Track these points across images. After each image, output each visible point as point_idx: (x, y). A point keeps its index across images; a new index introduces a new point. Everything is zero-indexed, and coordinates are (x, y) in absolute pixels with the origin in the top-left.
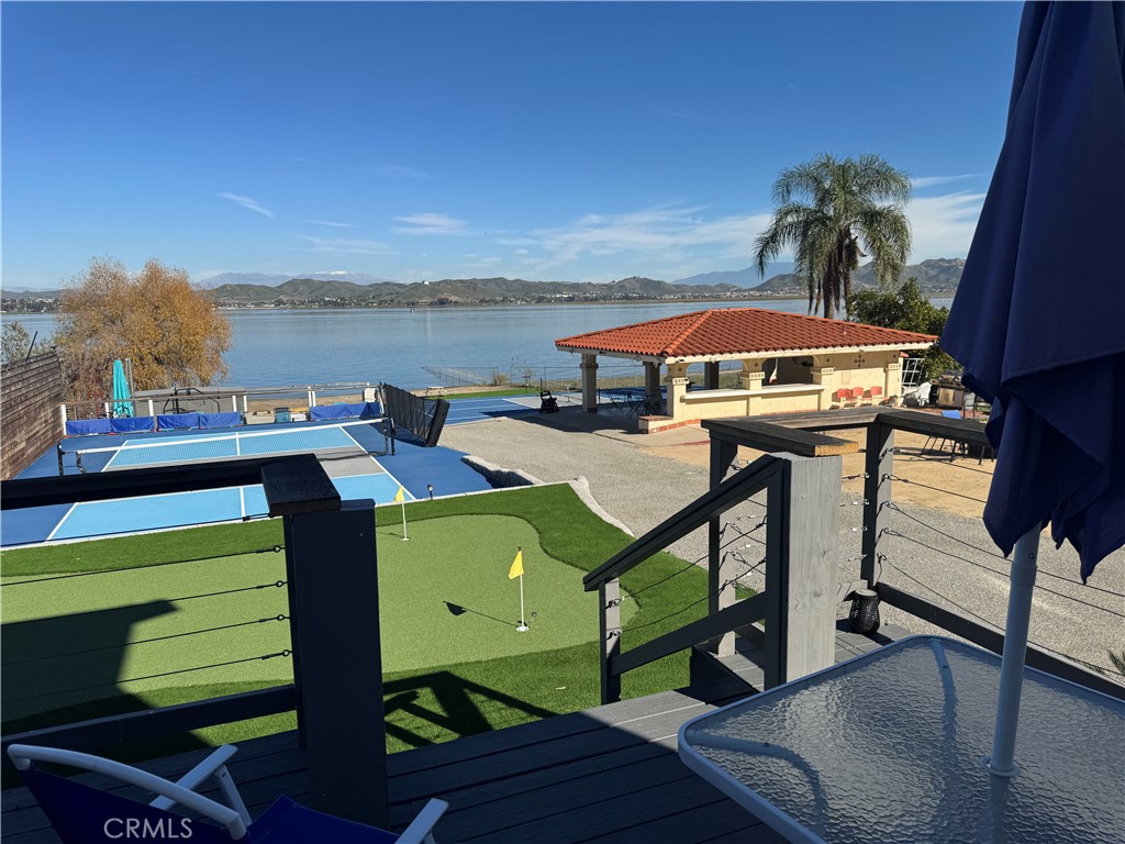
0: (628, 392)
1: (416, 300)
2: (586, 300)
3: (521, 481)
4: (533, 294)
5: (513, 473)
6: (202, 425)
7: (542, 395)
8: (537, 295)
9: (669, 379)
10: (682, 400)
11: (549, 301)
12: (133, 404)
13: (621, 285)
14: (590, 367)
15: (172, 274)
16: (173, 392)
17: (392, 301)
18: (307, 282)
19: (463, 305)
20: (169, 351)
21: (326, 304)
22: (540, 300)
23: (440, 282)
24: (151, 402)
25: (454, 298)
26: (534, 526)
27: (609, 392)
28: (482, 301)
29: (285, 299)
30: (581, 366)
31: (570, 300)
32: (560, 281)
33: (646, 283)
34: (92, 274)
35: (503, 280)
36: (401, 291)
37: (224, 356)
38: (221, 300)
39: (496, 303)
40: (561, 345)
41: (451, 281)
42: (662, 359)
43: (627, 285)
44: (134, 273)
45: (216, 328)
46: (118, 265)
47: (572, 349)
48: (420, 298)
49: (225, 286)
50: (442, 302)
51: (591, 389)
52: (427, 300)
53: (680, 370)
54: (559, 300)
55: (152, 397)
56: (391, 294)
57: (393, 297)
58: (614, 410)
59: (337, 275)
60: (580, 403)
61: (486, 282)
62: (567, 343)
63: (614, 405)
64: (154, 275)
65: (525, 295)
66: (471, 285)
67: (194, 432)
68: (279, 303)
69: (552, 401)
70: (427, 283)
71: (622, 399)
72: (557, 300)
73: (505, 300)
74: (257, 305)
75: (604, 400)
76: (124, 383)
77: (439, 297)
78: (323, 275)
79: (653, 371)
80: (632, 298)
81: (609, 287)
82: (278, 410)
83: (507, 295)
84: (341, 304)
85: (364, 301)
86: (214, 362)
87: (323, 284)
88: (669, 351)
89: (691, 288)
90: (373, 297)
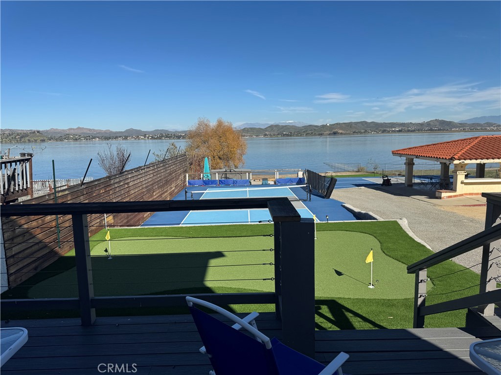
0: (431, 178)
1: (323, 132)
2: (409, 131)
3: (371, 218)
4: (380, 129)
5: (367, 214)
6: (235, 184)
7: (383, 177)
8: (382, 129)
9: (455, 172)
10: (462, 183)
11: (389, 132)
12: (211, 175)
13: (428, 124)
14: (410, 164)
15: (226, 124)
16: (225, 171)
17: (312, 133)
18: (277, 126)
19: (345, 134)
20: (224, 154)
21: (284, 135)
22: (384, 131)
23: (334, 124)
24: (217, 174)
25: (340, 131)
26: (378, 240)
27: (419, 177)
28: (354, 132)
29: (268, 134)
30: (405, 164)
31: (400, 131)
32: (395, 122)
33: (443, 123)
34: (199, 124)
35: (366, 123)
36: (317, 129)
37: (244, 157)
38: (243, 134)
39: (361, 133)
40: (394, 153)
41: (340, 123)
42: (451, 161)
43: (432, 123)
44: (213, 124)
45: (241, 145)
46: (208, 120)
47: (401, 155)
48: (325, 131)
49: (245, 128)
50: (335, 133)
51: (410, 175)
52: (328, 132)
53: (462, 167)
54: (394, 132)
55: (217, 172)
57: (313, 131)
58: (422, 186)
59: (289, 123)
60: (404, 182)
61: (356, 123)
62: (398, 152)
63: (422, 183)
64: (220, 124)
65: (376, 129)
66: (349, 125)
67: (232, 187)
68: (265, 135)
69: (389, 180)
70: (328, 125)
71: (427, 181)
72: (393, 131)
73: (366, 131)
74: (257, 136)
75: (417, 181)
76: (208, 166)
77: (333, 131)
78: (283, 123)
79: (445, 167)
80: (434, 130)
81: (422, 124)
82: (264, 179)
83: (367, 129)
84: (290, 135)
85: (300, 133)
86: (240, 159)
87: (283, 127)
88: (456, 157)
89: (469, 124)
90: (304, 132)
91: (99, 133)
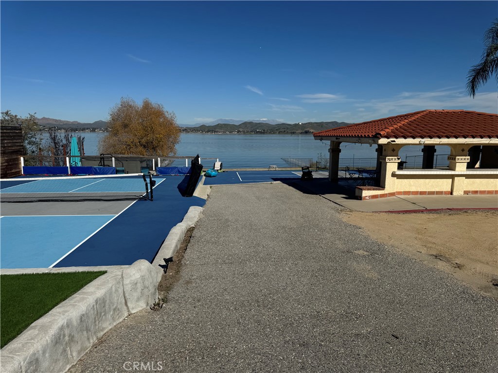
1: (295, 131)
17: (285, 131)
18: (251, 123)
21: (257, 133)
23: (306, 123)
25: (312, 131)
29: (241, 130)
35: (336, 123)
36: (289, 127)
38: (217, 130)
48: (297, 130)
49: (218, 124)
50: (306, 132)
52: (300, 131)
56: (284, 128)
61: (327, 123)
66: (320, 125)
68: (239, 132)
70: (300, 124)
74: (230, 132)
77: (305, 130)
78: (257, 120)
84: (263, 133)
85: (273, 131)
87: (257, 124)
90: (277, 130)
91: (66, 124)
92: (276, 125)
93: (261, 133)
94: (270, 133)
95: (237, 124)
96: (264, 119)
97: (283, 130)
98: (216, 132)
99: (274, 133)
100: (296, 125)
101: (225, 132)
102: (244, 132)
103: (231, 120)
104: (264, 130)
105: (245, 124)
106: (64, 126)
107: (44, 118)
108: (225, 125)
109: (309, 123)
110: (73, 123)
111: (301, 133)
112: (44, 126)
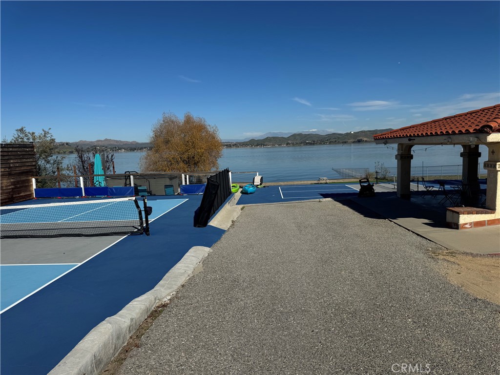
17: (336, 141)
18: (300, 135)
19: (369, 142)
21: (307, 144)
23: (359, 132)
25: (365, 139)
36: (340, 137)
38: (265, 143)
48: (349, 139)
49: (267, 138)
50: (359, 141)
52: (352, 140)
56: (335, 138)
61: (382, 131)
66: (374, 132)
68: (288, 144)
70: (352, 133)
74: (279, 145)
77: (357, 139)
78: (306, 132)
84: (313, 143)
85: (323, 142)
87: (306, 136)
90: (327, 140)
91: (126, 144)
92: (326, 135)
93: (310, 144)
94: (320, 144)
95: (286, 136)
96: (313, 130)
97: (334, 140)
98: (266, 145)
99: (324, 144)
100: (347, 134)
101: (274, 145)
102: (293, 144)
103: (280, 133)
104: (314, 141)
105: (294, 136)
106: (124, 147)
107: (106, 140)
108: (274, 138)
109: (362, 131)
110: (132, 143)
111: (354, 142)
112: (106, 147)
